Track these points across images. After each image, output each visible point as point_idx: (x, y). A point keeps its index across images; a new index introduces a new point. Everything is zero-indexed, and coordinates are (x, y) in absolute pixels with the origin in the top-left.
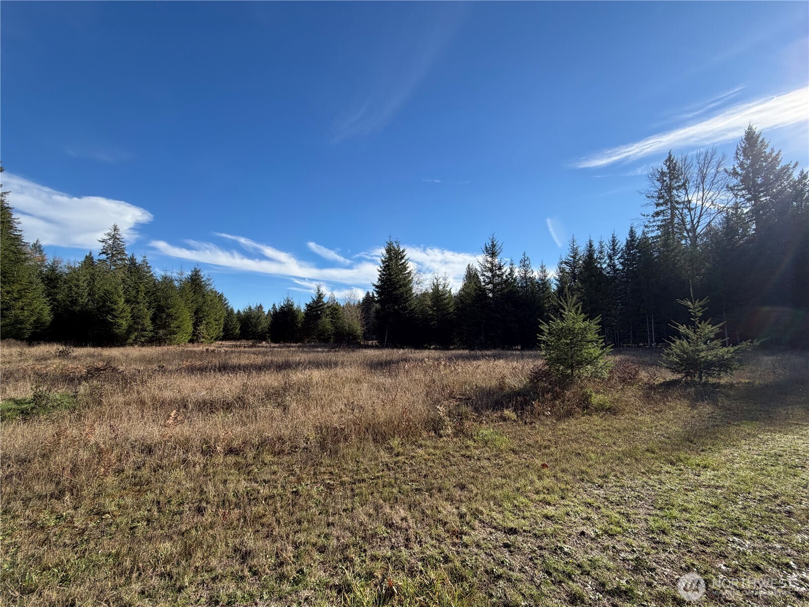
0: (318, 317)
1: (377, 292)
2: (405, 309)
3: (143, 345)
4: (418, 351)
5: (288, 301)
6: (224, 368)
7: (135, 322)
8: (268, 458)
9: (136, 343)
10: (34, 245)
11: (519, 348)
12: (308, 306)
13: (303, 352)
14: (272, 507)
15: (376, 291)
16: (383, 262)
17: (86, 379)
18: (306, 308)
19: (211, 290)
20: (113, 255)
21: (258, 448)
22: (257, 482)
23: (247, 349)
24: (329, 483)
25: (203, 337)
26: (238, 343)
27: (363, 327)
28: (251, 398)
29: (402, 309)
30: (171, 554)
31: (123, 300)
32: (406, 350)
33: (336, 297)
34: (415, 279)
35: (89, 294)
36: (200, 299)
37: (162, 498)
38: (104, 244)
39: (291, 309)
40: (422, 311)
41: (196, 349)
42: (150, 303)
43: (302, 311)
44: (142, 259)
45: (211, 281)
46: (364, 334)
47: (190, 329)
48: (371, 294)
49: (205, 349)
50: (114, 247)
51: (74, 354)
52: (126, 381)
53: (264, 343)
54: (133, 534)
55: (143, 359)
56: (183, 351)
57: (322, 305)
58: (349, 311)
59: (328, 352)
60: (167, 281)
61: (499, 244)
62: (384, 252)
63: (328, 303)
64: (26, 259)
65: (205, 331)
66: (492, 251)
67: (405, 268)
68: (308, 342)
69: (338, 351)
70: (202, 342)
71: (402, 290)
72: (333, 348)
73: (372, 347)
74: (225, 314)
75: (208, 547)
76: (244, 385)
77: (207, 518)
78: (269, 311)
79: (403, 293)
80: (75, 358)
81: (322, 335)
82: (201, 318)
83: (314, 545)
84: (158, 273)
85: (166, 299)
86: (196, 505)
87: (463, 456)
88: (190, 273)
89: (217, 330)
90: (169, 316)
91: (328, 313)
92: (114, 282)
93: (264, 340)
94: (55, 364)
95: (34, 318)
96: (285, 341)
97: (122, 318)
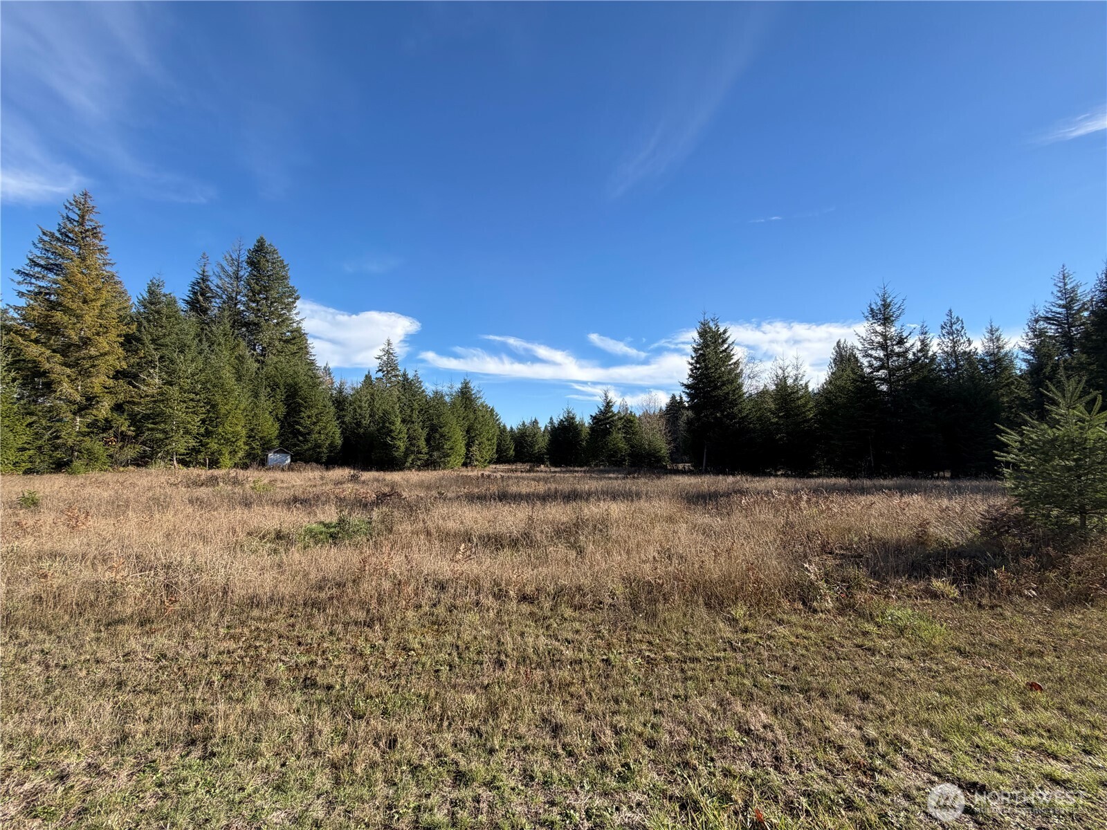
0: (607, 432)
1: (689, 395)
2: (732, 416)
3: (419, 469)
4: (758, 478)
5: (568, 412)
6: (503, 497)
7: (411, 444)
8: (568, 612)
9: (413, 467)
10: (325, 367)
11: (948, 475)
12: (594, 418)
13: (591, 478)
14: (580, 675)
15: (686, 393)
16: (696, 350)
17: (377, 505)
18: (590, 421)
19: (482, 404)
20: (388, 372)
21: (554, 598)
22: (559, 641)
23: (524, 474)
24: (648, 656)
25: (477, 460)
26: (514, 467)
27: (669, 444)
28: (538, 535)
29: (727, 416)
30: (477, 709)
31: (400, 420)
32: (738, 478)
33: (629, 404)
34: (747, 371)
35: (370, 416)
36: (471, 416)
37: (459, 643)
38: (379, 361)
39: (573, 423)
40: (759, 419)
41: (470, 474)
42: (424, 422)
43: (587, 425)
44: (414, 373)
45: (482, 393)
46: (671, 454)
47: (463, 451)
48: (678, 398)
49: (480, 474)
50: (389, 365)
51: (363, 478)
52: (411, 509)
53: (542, 466)
54: (438, 677)
55: (421, 485)
56: (458, 476)
57: (611, 417)
58: (649, 422)
59: (624, 478)
60: (438, 396)
61: (898, 301)
62: (696, 336)
63: (619, 412)
64: (321, 382)
65: (478, 453)
66: (884, 315)
67: (729, 357)
68: (596, 465)
69: (638, 478)
70: (476, 466)
71: (726, 389)
72: (629, 474)
73: (683, 472)
74: (498, 433)
75: (513, 709)
76: (530, 518)
77: (508, 674)
78: (546, 427)
79: (728, 393)
80: (364, 482)
81: (614, 456)
82: (473, 437)
83: (640, 735)
84: (429, 388)
85: (439, 417)
86: (495, 656)
87: (860, 646)
88: (460, 386)
89: (490, 451)
90: (442, 436)
91: (619, 426)
92: (391, 401)
93: (543, 463)
94: (349, 488)
95: (328, 442)
96: (567, 465)
97: (400, 439)
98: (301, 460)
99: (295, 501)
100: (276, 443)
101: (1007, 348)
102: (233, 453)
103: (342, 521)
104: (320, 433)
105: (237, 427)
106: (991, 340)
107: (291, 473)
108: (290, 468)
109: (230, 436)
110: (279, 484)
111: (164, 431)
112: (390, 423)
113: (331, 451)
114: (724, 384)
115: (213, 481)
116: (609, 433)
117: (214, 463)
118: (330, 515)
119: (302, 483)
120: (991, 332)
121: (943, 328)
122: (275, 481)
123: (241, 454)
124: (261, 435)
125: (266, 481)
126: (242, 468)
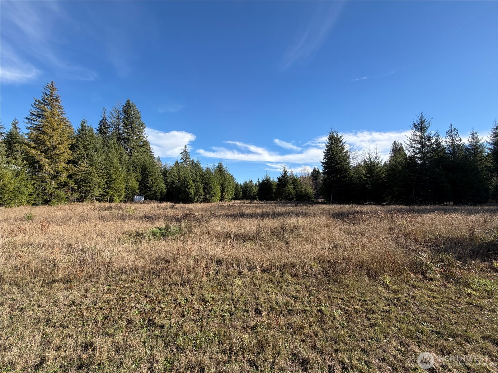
0: (285, 185)
2: (345, 177)
3: (200, 202)
5: (267, 176)
7: (197, 191)
9: (198, 201)
10: (158, 158)
12: (279, 179)
13: (278, 206)
15: (322, 166)
16: (327, 146)
17: (184, 219)
18: (277, 180)
19: (227, 173)
20: (185, 160)
21: (280, 270)
23: (248, 204)
25: (226, 198)
26: (243, 201)
27: (314, 190)
29: (343, 177)
31: (191, 180)
33: (294, 172)
34: (351, 156)
35: (178, 179)
36: (223, 178)
38: (182, 155)
39: (269, 181)
40: (358, 178)
41: (224, 204)
42: (202, 181)
43: (275, 182)
44: (196, 160)
45: (227, 168)
46: (315, 195)
47: (220, 194)
48: (317, 169)
49: (228, 204)
50: (186, 155)
51: (176, 207)
52: (199, 221)
53: (255, 201)
55: (202, 210)
56: (218, 205)
57: (287, 178)
58: (304, 180)
60: (208, 170)
62: (327, 139)
63: (290, 176)
64: (156, 164)
65: (226, 195)
66: (421, 127)
67: (343, 149)
68: (280, 200)
70: (225, 201)
71: (342, 164)
72: (298, 204)
73: (321, 203)
74: (235, 186)
78: (256, 183)
79: (343, 166)
80: (176, 208)
81: (288, 196)
82: (224, 188)
84: (204, 166)
85: (209, 179)
88: (218, 165)
89: (231, 194)
90: (210, 187)
91: (291, 182)
92: (187, 172)
93: (255, 199)
94: (170, 212)
95: (160, 191)
96: (267, 200)
97: (191, 189)
98: (148, 199)
99: (146, 217)
100: (138, 191)
101: (481, 142)
102: (119, 196)
103: (167, 227)
104: (156, 187)
105: (121, 184)
106: (473, 138)
107: (145, 205)
108: (144, 202)
109: (118, 188)
110: (139, 210)
111: (89, 187)
112: (187, 182)
113: (161, 195)
114: (341, 162)
115: (110, 208)
116: (286, 186)
117: (112, 201)
118: (161, 224)
119: (149, 209)
120: (473, 134)
121: (447, 133)
122: (137, 208)
123: (123, 196)
124: (131, 188)
125: (133, 208)
126: (123, 203)
